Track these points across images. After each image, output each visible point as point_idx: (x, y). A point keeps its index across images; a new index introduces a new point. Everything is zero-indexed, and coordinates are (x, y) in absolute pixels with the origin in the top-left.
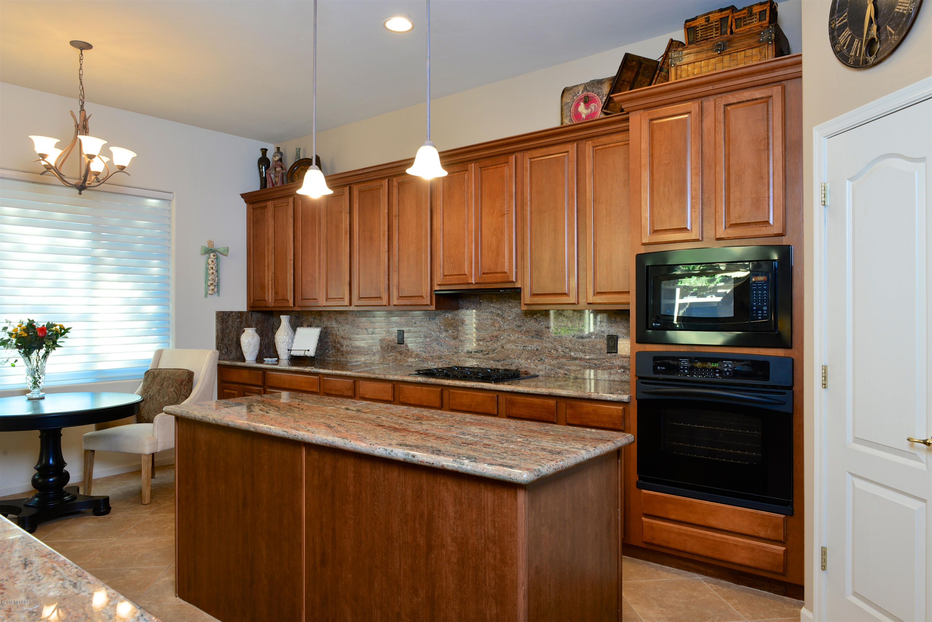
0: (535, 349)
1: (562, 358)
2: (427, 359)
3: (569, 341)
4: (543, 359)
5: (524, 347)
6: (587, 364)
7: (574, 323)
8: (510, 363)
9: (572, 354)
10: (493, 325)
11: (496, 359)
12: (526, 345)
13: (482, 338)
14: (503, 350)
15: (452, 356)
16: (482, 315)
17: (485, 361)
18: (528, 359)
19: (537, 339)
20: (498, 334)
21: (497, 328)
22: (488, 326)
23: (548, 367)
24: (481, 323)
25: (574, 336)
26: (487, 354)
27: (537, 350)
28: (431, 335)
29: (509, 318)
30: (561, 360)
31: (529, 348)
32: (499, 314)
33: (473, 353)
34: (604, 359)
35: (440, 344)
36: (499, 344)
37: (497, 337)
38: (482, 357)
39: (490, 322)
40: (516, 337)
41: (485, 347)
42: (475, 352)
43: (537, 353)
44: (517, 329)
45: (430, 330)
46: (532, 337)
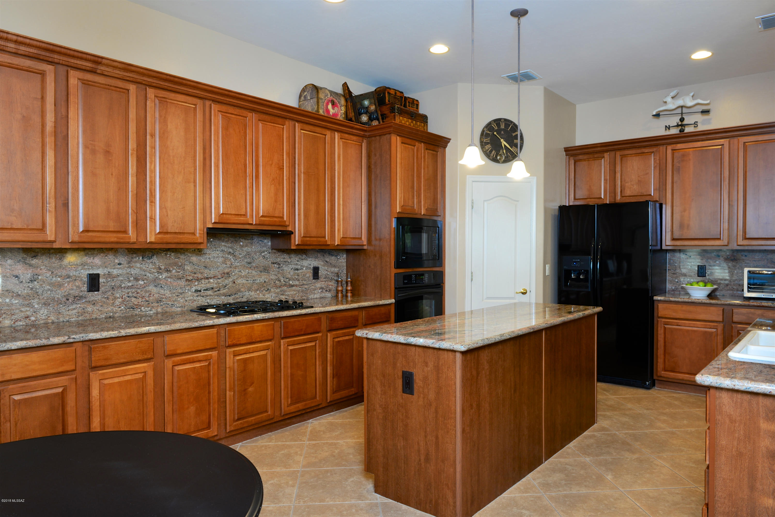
0: (263, 282)
1: (283, 286)
2: (140, 305)
3: (289, 273)
4: (270, 289)
5: (253, 280)
6: (300, 289)
7: (292, 259)
8: (241, 296)
9: (291, 282)
10: (224, 262)
11: (228, 295)
12: (256, 278)
13: (212, 276)
14: (234, 285)
15: (176, 297)
16: (213, 253)
17: (216, 297)
18: (257, 290)
19: (265, 273)
20: (229, 271)
21: (228, 265)
22: (219, 264)
23: (274, 295)
24: (212, 261)
25: (292, 269)
26: (218, 290)
27: (265, 282)
28: (145, 277)
29: (240, 256)
30: (283, 288)
31: (258, 281)
32: (230, 252)
33: (202, 291)
34: (310, 284)
35: (160, 286)
36: (231, 280)
37: (229, 274)
38: (212, 294)
39: (221, 260)
40: (247, 272)
41: (216, 284)
42: (204, 290)
43: (265, 285)
44: (247, 266)
45: (144, 271)
46: (261, 272)
